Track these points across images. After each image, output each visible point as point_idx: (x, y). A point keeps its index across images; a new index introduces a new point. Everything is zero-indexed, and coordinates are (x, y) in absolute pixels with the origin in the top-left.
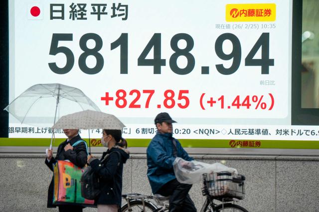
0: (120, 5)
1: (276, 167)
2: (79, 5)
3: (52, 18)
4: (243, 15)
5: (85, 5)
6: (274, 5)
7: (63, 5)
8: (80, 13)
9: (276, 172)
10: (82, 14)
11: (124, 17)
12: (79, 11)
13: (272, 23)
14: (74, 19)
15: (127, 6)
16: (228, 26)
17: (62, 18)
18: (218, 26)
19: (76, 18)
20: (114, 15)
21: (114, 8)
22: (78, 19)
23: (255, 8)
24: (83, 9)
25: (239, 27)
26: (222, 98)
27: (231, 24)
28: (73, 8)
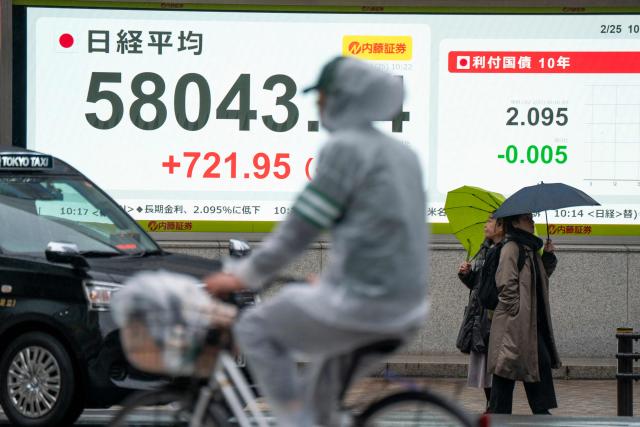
0: (191, 34)
2: (131, 33)
3: (91, 50)
4: (367, 51)
5: (139, 33)
6: (410, 38)
7: (105, 32)
8: (132, 43)
10: (135, 46)
11: (197, 50)
12: (130, 41)
13: (407, 62)
14: (123, 52)
15: (200, 36)
17: (107, 50)
19: (126, 51)
20: (182, 48)
21: (182, 38)
22: (130, 52)
23: (384, 42)
24: (136, 39)
28: (122, 38)
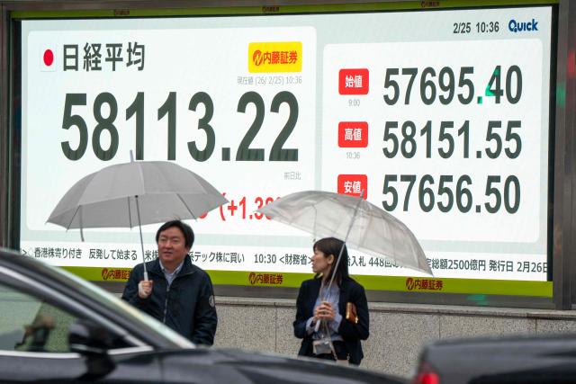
0: (136, 46)
1: (277, 318)
2: (94, 46)
3: (66, 68)
4: (267, 61)
5: (99, 46)
6: (299, 44)
7: (76, 47)
8: (94, 59)
9: (277, 327)
10: (97, 62)
11: (140, 65)
12: (93, 56)
13: (298, 74)
14: (87, 70)
15: (142, 47)
16: (251, 81)
17: (76, 68)
18: (240, 80)
19: (90, 68)
20: (129, 64)
21: (129, 50)
22: (93, 69)
23: (280, 50)
24: (97, 53)
25: (262, 81)
26: (243, 202)
27: (254, 75)
28: (87, 52)
